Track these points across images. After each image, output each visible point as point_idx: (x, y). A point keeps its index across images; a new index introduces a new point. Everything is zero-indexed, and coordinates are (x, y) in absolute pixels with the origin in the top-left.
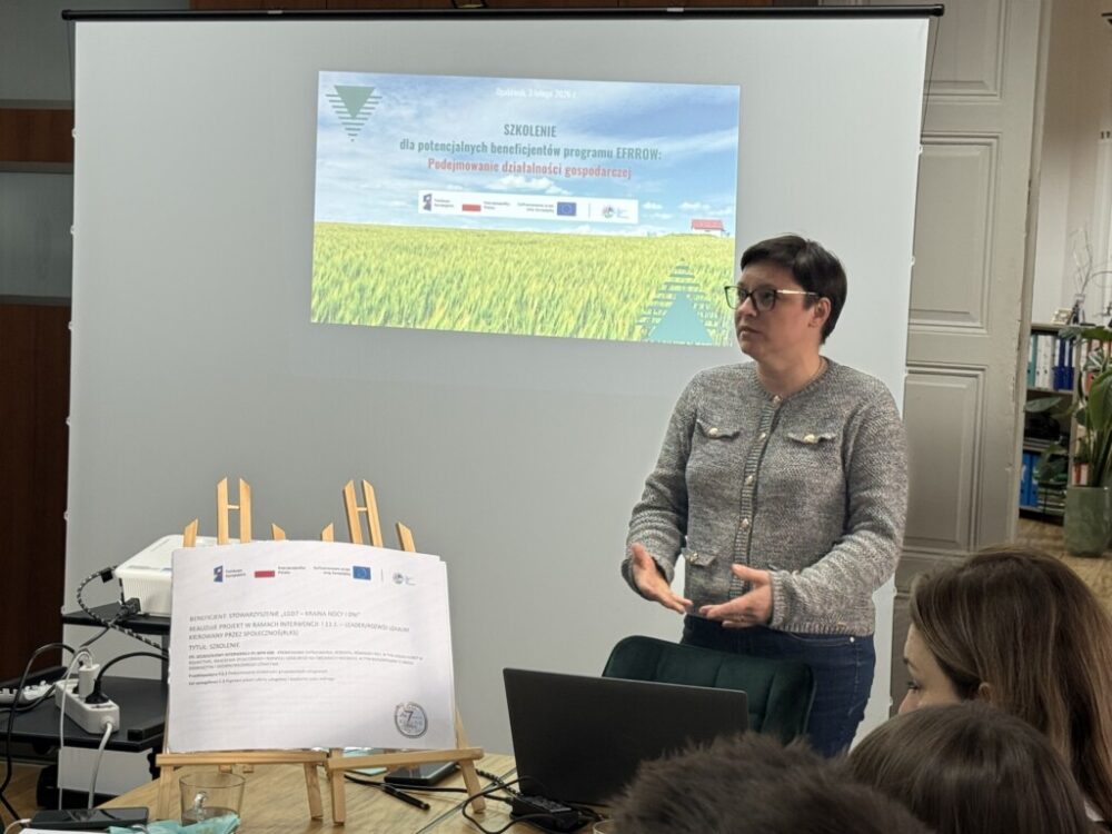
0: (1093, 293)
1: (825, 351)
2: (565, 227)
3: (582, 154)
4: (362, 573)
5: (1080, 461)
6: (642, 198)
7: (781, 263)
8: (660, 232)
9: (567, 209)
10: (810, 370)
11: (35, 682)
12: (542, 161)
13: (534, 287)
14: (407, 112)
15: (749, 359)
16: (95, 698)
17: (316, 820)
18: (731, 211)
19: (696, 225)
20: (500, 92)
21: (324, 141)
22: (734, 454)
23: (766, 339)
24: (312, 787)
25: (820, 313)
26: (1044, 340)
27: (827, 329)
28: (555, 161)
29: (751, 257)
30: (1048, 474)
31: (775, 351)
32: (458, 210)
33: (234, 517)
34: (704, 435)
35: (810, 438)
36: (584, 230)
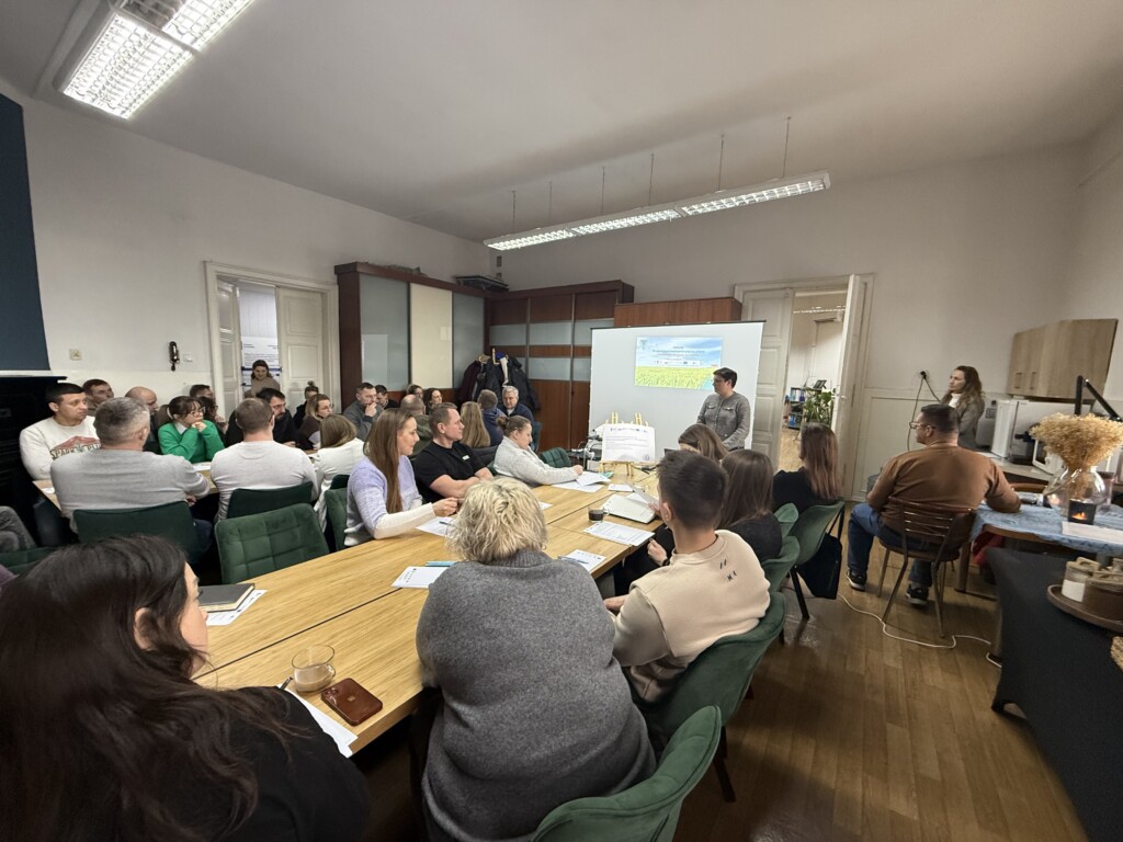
0: (809, 380)
1: (733, 390)
2: (685, 367)
3: (689, 352)
4: (638, 430)
6: (700, 361)
8: (702, 367)
9: (686, 363)
10: (730, 394)
11: (580, 448)
12: (681, 353)
13: (679, 378)
14: (654, 345)
15: (716, 393)
16: (590, 452)
17: (628, 474)
20: (673, 340)
21: (638, 351)
22: (714, 411)
23: (720, 389)
24: (627, 468)
25: (731, 383)
26: (798, 391)
27: (733, 386)
28: (684, 353)
30: (797, 419)
31: (722, 391)
32: (664, 363)
33: (615, 420)
35: (729, 408)
36: (689, 367)
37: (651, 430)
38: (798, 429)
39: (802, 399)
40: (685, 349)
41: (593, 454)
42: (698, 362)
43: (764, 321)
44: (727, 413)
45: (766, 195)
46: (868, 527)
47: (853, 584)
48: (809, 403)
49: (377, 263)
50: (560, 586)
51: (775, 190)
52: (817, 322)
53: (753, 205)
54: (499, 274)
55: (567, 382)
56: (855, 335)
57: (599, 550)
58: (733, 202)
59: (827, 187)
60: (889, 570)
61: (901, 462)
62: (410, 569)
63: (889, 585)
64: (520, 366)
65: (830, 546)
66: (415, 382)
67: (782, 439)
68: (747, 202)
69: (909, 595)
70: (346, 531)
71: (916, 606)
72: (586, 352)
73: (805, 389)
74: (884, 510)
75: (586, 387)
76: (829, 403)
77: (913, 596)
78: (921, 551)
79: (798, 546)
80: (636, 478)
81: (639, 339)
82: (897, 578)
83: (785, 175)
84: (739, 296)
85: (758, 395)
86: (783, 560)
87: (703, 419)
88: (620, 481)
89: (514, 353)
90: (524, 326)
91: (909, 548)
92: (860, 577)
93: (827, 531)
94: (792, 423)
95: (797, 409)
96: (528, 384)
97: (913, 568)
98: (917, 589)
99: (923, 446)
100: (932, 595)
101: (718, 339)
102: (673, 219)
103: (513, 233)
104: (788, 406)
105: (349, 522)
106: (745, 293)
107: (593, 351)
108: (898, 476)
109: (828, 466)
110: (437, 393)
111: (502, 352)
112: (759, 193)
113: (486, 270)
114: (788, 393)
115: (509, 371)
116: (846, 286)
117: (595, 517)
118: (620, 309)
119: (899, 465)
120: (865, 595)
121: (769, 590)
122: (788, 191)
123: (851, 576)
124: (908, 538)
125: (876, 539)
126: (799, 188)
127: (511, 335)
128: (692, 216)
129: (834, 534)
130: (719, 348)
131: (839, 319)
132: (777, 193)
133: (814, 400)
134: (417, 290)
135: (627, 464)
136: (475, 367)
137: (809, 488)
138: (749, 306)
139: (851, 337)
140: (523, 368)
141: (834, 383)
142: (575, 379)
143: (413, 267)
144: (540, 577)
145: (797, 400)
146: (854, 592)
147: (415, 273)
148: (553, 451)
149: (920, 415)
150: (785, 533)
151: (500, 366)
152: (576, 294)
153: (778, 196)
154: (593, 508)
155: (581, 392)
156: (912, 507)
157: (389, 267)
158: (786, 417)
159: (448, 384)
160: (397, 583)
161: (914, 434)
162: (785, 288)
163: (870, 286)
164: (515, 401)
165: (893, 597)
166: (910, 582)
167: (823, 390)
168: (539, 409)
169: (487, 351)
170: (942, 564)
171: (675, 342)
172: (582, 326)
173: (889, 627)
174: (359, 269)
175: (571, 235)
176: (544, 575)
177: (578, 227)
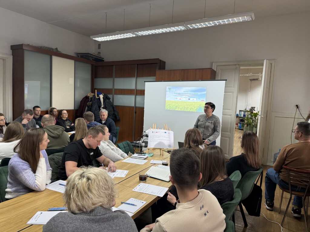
0: (248, 107)
1: (213, 113)
2: (189, 101)
3: (191, 94)
4: (165, 132)
5: (246, 124)
6: (196, 98)
7: (209, 104)
8: (198, 101)
9: (189, 99)
10: (211, 115)
11: (138, 141)
12: (187, 95)
13: (186, 106)
14: (174, 90)
15: (205, 114)
16: (143, 143)
17: (161, 154)
18: (205, 99)
19: (202, 101)
20: (183, 88)
21: (167, 93)
22: (203, 123)
23: (207, 112)
24: (160, 151)
25: (212, 110)
26: (242, 112)
27: (213, 111)
28: (188, 95)
29: (206, 104)
30: (242, 125)
31: (208, 113)
32: (179, 99)
33: (154, 127)
34: (200, 121)
35: (210, 122)
36: (191, 101)
37: (172, 133)
38: (243, 130)
39: (244, 115)
40: (189, 93)
41: (144, 144)
42: (195, 99)
43: (226, 80)
44: (210, 124)
45: (226, 21)
46: (274, 180)
47: (267, 207)
48: (248, 117)
49: (34, 45)
50: (116, 226)
51: (230, 20)
52: (251, 80)
53: (220, 25)
54: (99, 53)
55: (132, 107)
56: (267, 87)
57: (143, 198)
58: (211, 24)
59: (253, 19)
60: (284, 200)
61: (288, 149)
62: (39, 213)
63: (284, 207)
64: (109, 99)
65: (257, 190)
66: (53, 106)
67: (235, 135)
68: (218, 24)
69: (292, 212)
70: (7, 190)
71: (296, 218)
72: (142, 93)
73: (245, 111)
74: (281, 172)
75: (142, 110)
76: (256, 118)
77: (294, 213)
78: (298, 191)
79: (241, 194)
80: (164, 157)
81: (167, 87)
82: (287, 203)
83: (235, 13)
84: (214, 68)
85: (223, 114)
86: (233, 202)
87: (197, 126)
88: (156, 158)
89: (107, 92)
90: (111, 79)
91: (292, 190)
92: (271, 205)
93: (255, 183)
94: (240, 127)
95: (242, 120)
96: (113, 108)
97: (294, 198)
98: (296, 209)
99: (297, 141)
100: (303, 212)
101: (205, 88)
102: (183, 30)
103: (106, 33)
104: (238, 119)
105: (8, 185)
106: (217, 66)
107: (145, 92)
108: (286, 156)
109: (254, 152)
110: (65, 112)
111: (100, 91)
112: (223, 20)
113: (93, 50)
114: (238, 112)
115: (104, 101)
116: (262, 65)
117: (143, 179)
118: (158, 72)
119: (287, 150)
120: (273, 213)
121: (226, 219)
122: (236, 20)
123: (267, 203)
124: (291, 185)
125: (278, 186)
126: (241, 19)
127: (105, 83)
128: (192, 29)
129: (259, 184)
130: (205, 93)
131: (260, 79)
132: (231, 21)
133: (250, 116)
134: (56, 60)
135: (160, 149)
136: (86, 98)
137: (246, 163)
138: (219, 72)
139: (265, 88)
140: (111, 100)
141: (258, 109)
142: (137, 105)
143: (54, 47)
144: (105, 221)
145: (242, 116)
146: (268, 212)
147: (54, 51)
148: (124, 143)
149: (296, 127)
150: (235, 186)
151: (99, 99)
152: (137, 65)
153: (231, 22)
154: (142, 174)
155: (139, 112)
156: (293, 171)
157: (41, 47)
158: (237, 124)
159: (71, 107)
160: (30, 222)
161: (294, 135)
162: (235, 65)
163: (273, 65)
164: (106, 117)
165: (285, 213)
166: (293, 206)
167: (254, 112)
168: (119, 120)
169: (93, 91)
170: (307, 197)
171: (185, 89)
172: (140, 80)
173: (284, 229)
174: (24, 48)
175: (134, 36)
176: (108, 220)
177: (138, 32)
